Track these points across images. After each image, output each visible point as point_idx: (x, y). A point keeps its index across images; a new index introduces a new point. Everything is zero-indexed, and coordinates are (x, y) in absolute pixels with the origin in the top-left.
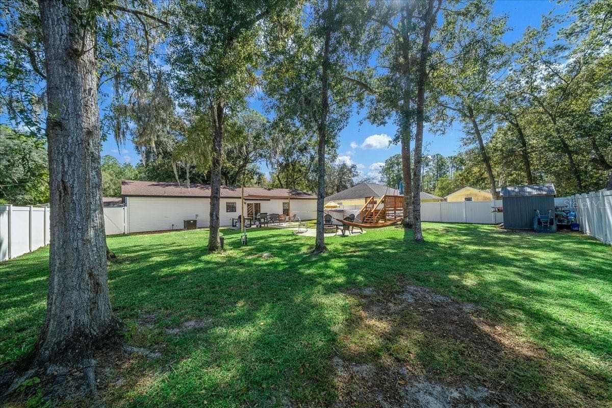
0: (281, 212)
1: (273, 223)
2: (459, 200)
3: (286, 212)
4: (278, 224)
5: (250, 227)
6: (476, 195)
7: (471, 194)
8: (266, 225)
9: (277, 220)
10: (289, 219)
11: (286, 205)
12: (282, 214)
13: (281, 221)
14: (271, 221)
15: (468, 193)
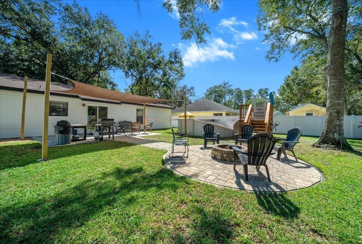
0: (134, 120)
1: (124, 132)
2: (301, 115)
3: (140, 119)
4: (130, 133)
5: (85, 139)
6: (317, 111)
7: (312, 110)
8: (111, 136)
9: (128, 128)
10: (145, 127)
11: (141, 113)
12: (136, 121)
13: (134, 130)
14: (122, 130)
15: (310, 109)
